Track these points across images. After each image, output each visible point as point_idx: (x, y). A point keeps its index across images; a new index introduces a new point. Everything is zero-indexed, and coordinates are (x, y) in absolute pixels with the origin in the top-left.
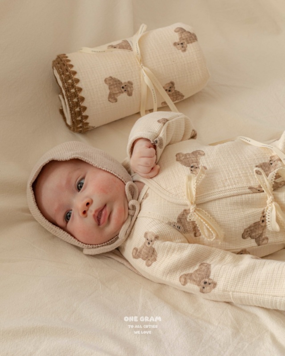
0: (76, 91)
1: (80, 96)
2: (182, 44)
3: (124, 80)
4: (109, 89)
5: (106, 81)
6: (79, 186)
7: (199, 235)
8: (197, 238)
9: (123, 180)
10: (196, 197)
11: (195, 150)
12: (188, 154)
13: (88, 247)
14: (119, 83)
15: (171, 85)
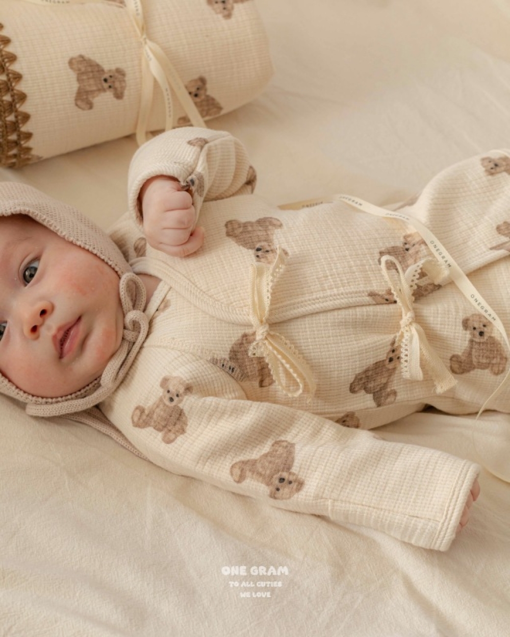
2: (223, 2)
4: (78, 80)
5: (71, 62)
6: (27, 273)
7: (267, 384)
8: (265, 389)
9: (117, 269)
10: (271, 310)
11: (262, 216)
12: (249, 222)
13: (36, 401)
14: (98, 71)
15: (200, 83)
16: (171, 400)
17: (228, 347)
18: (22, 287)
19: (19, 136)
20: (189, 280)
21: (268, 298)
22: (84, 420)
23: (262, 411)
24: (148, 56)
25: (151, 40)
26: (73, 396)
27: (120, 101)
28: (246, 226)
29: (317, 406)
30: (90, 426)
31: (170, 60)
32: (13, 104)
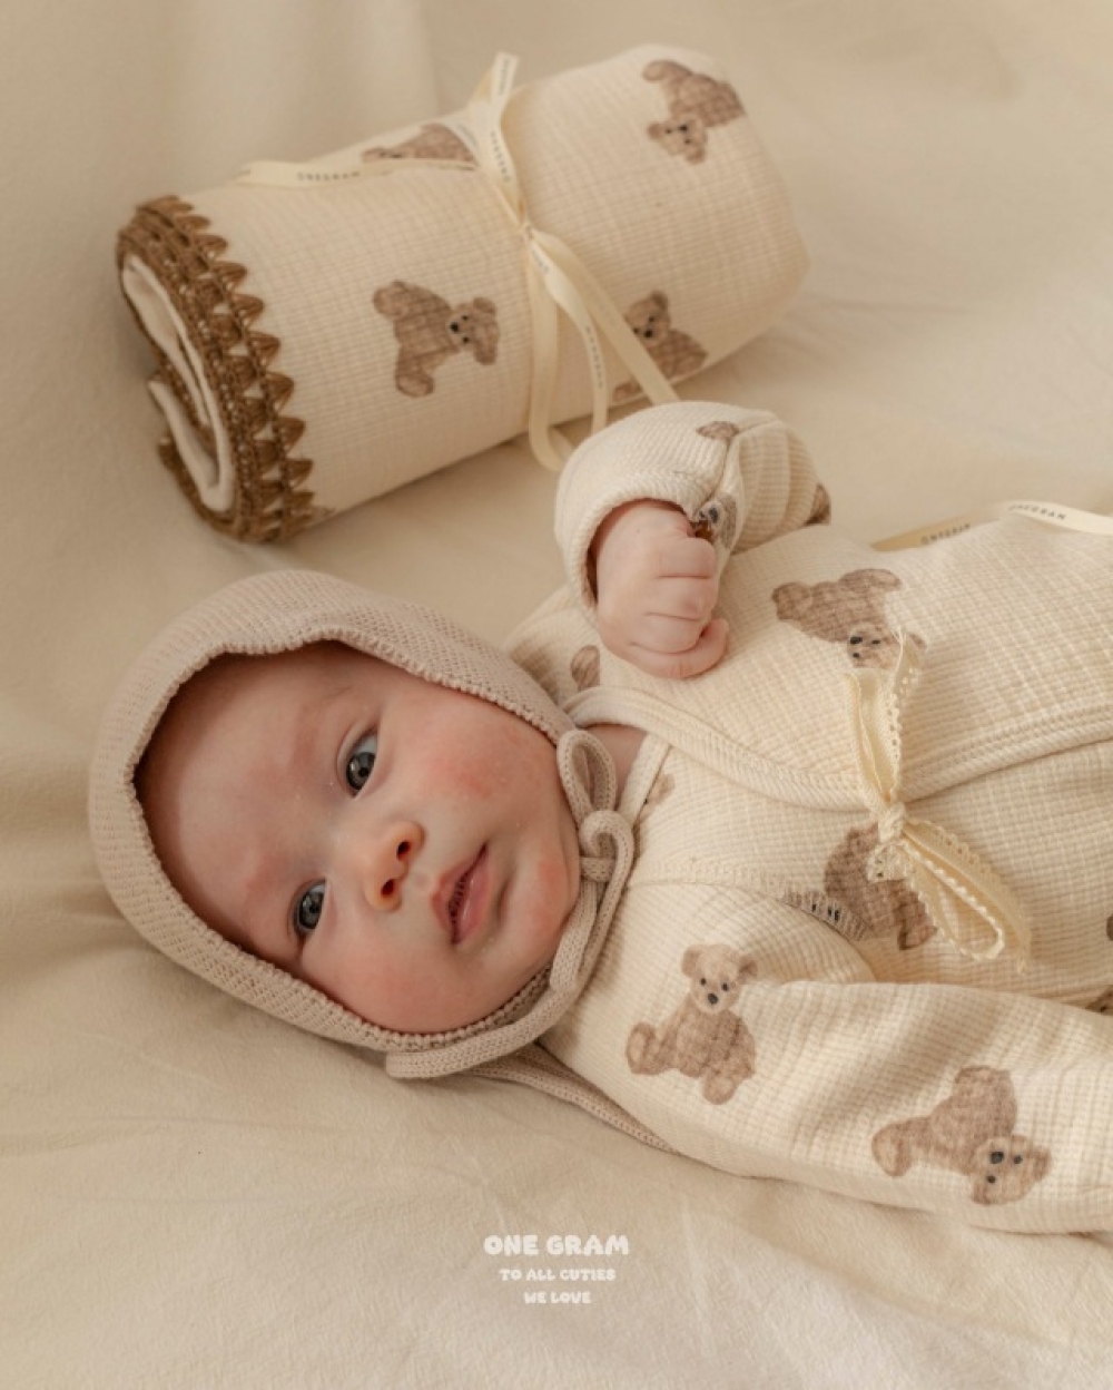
0: (253, 353)
1: (274, 374)
2: (684, 128)
3: (457, 296)
4: (398, 334)
5: (378, 300)
6: (353, 767)
7: (918, 941)
8: (912, 953)
9: (545, 727)
10: (904, 772)
11: (852, 569)
12: (826, 584)
13: (410, 1045)
14: (437, 310)
15: (653, 308)
16: (713, 999)
17: (820, 865)
18: (348, 798)
19: (284, 470)
20: (710, 724)
21: (894, 743)
22: (513, 1075)
23: (923, 1005)
24: (541, 264)
25: (541, 228)
26: (489, 1021)
27: (489, 368)
28: (821, 593)
29: (1038, 979)
30: (529, 1087)
31: (588, 267)
32: (268, 404)
